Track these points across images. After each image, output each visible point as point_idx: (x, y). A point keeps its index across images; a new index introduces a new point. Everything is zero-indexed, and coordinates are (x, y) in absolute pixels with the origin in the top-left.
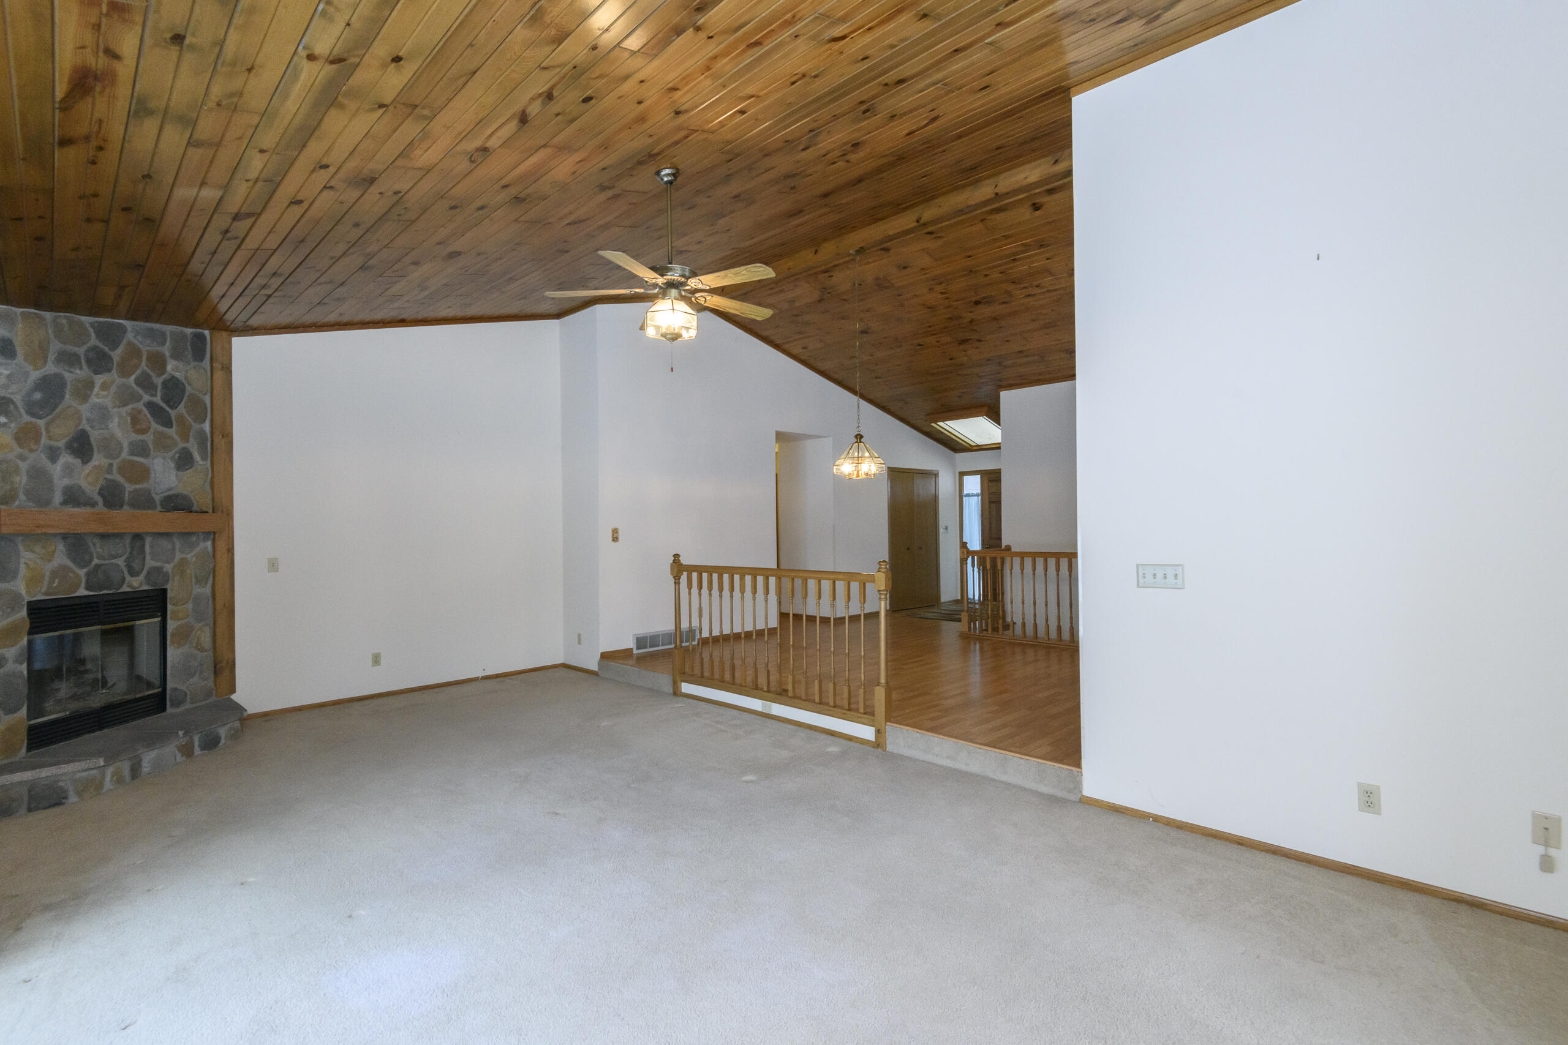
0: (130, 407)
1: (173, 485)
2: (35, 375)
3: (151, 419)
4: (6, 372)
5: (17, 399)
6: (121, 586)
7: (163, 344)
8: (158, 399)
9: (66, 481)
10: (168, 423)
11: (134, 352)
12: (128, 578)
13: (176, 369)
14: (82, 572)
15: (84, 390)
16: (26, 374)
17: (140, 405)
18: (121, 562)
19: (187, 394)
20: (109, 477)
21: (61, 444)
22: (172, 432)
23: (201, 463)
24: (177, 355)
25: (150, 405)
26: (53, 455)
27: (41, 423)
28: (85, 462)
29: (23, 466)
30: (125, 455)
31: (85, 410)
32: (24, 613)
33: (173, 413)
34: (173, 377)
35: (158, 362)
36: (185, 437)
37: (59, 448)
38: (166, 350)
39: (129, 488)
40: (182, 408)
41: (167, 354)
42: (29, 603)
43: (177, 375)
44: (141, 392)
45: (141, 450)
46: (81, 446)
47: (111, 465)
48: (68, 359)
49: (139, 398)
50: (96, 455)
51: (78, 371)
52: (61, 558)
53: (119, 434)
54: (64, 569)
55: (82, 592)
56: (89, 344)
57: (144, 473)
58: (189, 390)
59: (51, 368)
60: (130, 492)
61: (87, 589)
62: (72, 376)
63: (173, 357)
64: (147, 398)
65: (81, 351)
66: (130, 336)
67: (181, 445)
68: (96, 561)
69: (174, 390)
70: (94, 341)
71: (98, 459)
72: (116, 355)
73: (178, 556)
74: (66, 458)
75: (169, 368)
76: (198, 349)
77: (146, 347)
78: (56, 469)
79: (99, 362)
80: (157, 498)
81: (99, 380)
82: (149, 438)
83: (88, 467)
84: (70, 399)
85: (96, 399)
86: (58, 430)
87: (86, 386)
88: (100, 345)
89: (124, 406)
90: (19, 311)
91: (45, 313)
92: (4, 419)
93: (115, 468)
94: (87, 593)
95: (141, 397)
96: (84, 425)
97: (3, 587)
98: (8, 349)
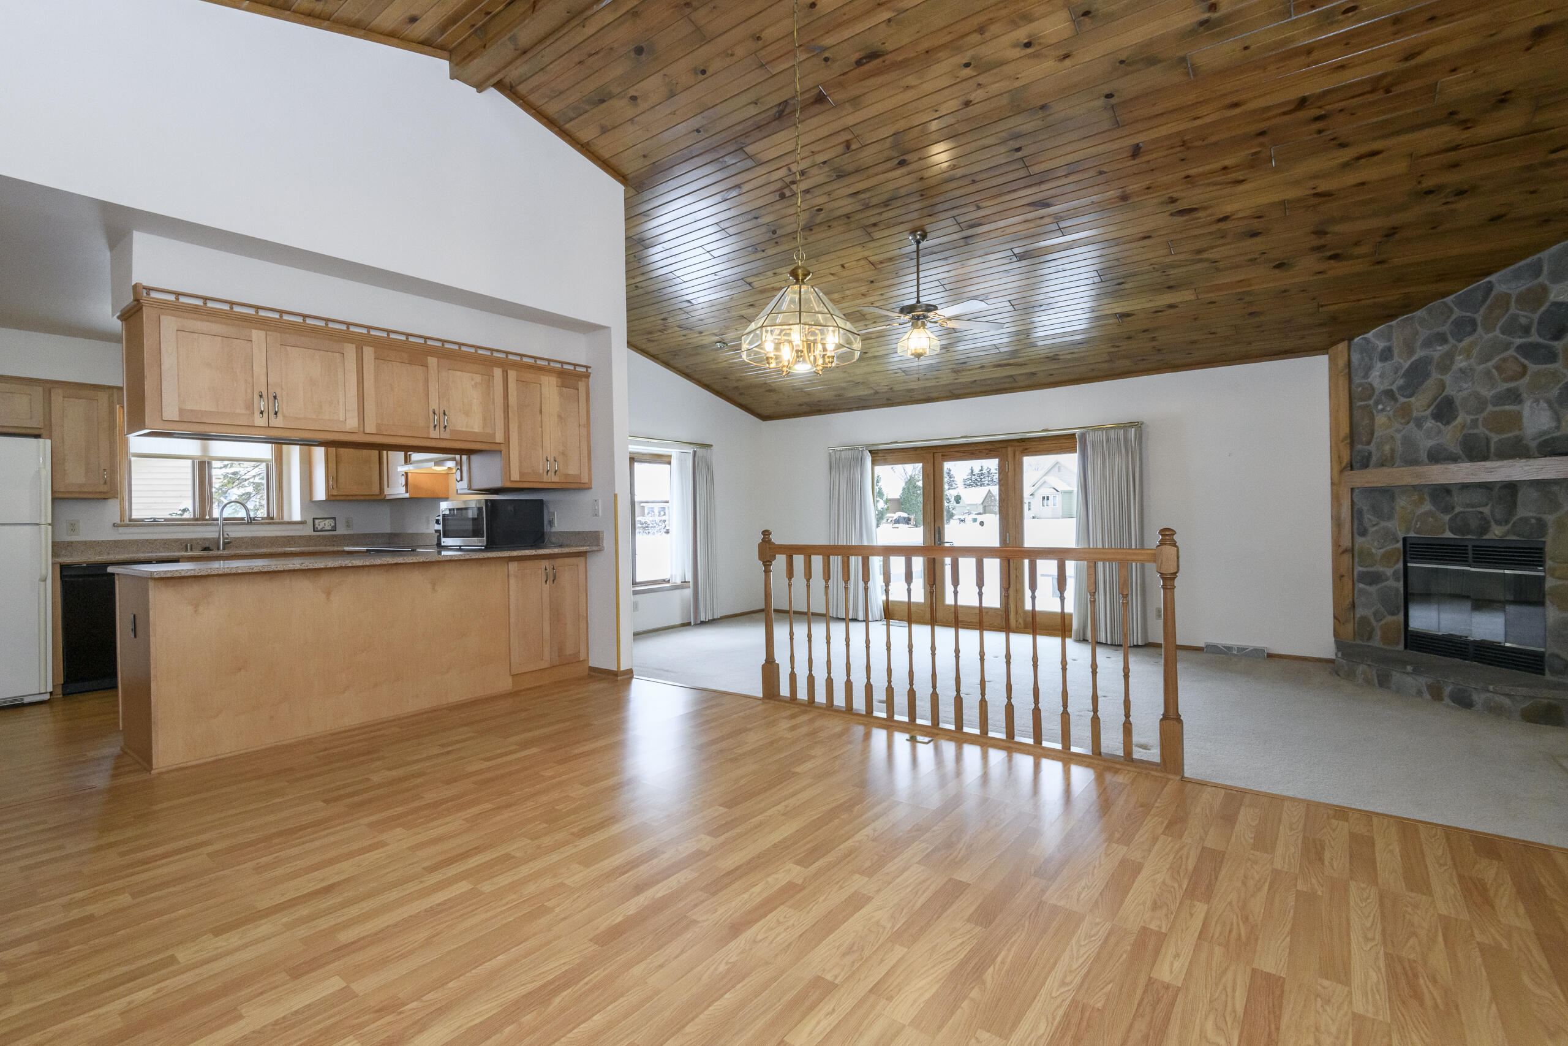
0: (1497, 359)
1: (1550, 428)
2: (1407, 365)
3: (1526, 362)
4: (1383, 372)
5: (1394, 387)
6: (1485, 534)
7: (1541, 273)
8: (1534, 338)
9: (1430, 443)
10: (1552, 359)
11: (1504, 301)
12: (1493, 527)
14: (1447, 518)
15: (1448, 360)
16: (1400, 367)
17: (1511, 352)
18: (1486, 511)
20: (1473, 432)
21: (1427, 413)
22: (1558, 366)
25: (1523, 349)
26: (1420, 423)
27: (1412, 400)
28: (1448, 423)
29: (1398, 436)
30: (1490, 407)
31: (1448, 378)
32: (1400, 545)
33: (1558, 345)
34: (1556, 302)
35: (1533, 297)
37: (1424, 417)
38: (1546, 278)
39: (1495, 438)
41: (1548, 282)
42: (1405, 538)
44: (1509, 338)
45: (1514, 396)
46: (1444, 411)
47: (1475, 421)
48: (1433, 340)
49: (1507, 346)
50: (1459, 413)
51: (1439, 348)
52: (1427, 506)
53: (1482, 388)
54: (1428, 514)
55: (1448, 535)
56: (1453, 317)
57: (1516, 420)
59: (1420, 353)
60: (1495, 443)
61: (1452, 531)
62: (1437, 353)
63: (1555, 281)
64: (1518, 341)
65: (1445, 329)
66: (1499, 288)
68: (1458, 509)
69: (1557, 319)
70: (1457, 313)
71: (1462, 418)
72: (1480, 315)
73: (1565, 507)
74: (1430, 424)
75: (1551, 296)
77: (1518, 288)
78: (1421, 435)
79: (1464, 327)
80: (1533, 445)
81: (1462, 345)
82: (1523, 382)
83: (1450, 427)
84: (1435, 375)
85: (1460, 362)
86: (1420, 403)
87: (1450, 356)
88: (1464, 314)
89: (1487, 361)
90: (1394, 323)
91: (1416, 313)
92: (1380, 407)
93: (1481, 420)
94: (1453, 536)
95: (1511, 343)
96: (1448, 391)
97: (1383, 524)
98: (1386, 355)
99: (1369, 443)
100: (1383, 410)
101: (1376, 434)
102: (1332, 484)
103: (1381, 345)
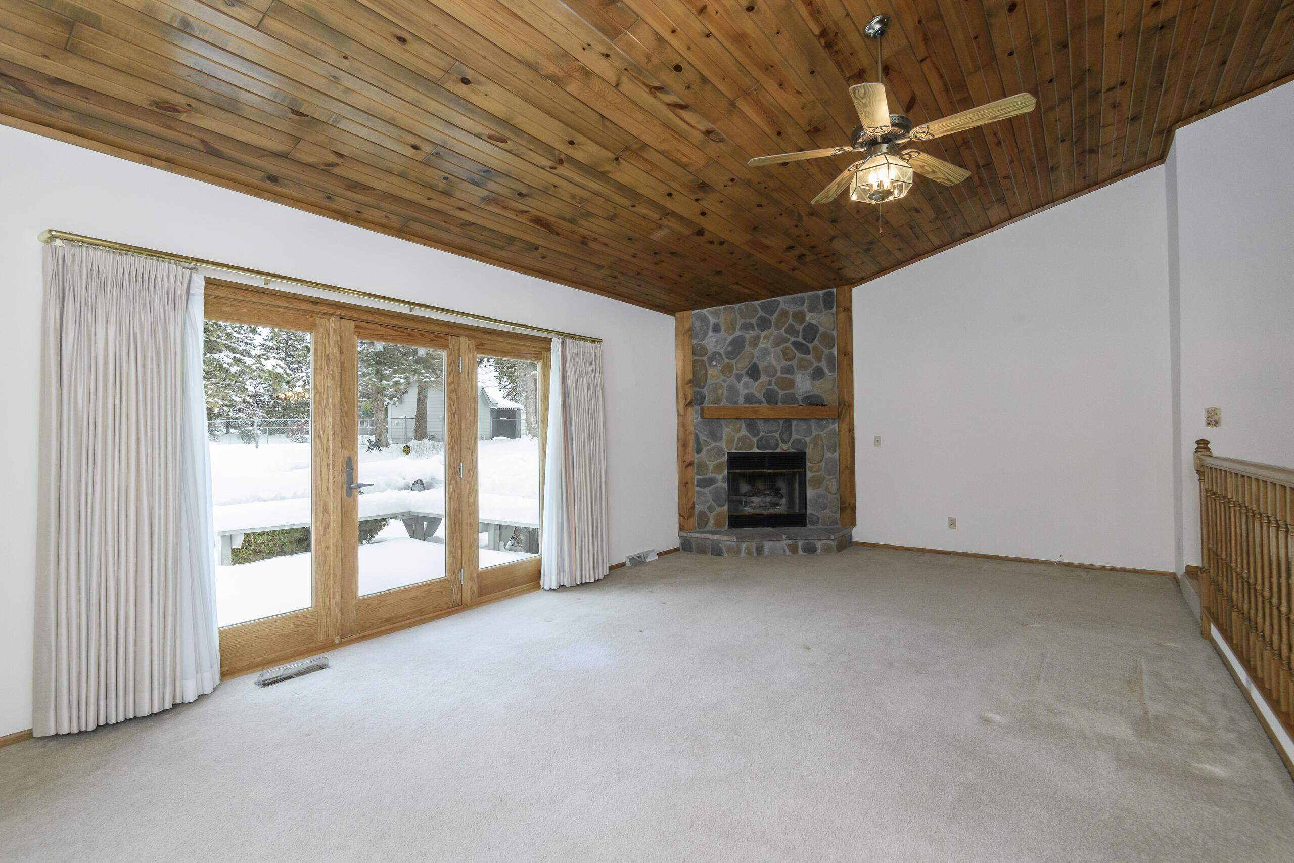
0: (781, 347)
1: (808, 390)
2: (730, 338)
3: (796, 352)
4: (714, 340)
5: (722, 352)
6: (776, 449)
7: (802, 304)
8: (800, 339)
9: (746, 391)
10: (808, 353)
11: (784, 314)
12: (781, 444)
13: (812, 318)
14: (755, 440)
15: (755, 341)
16: (725, 339)
17: (789, 344)
18: (777, 435)
19: (820, 332)
20: (770, 387)
21: (743, 372)
22: (810, 357)
23: (830, 374)
24: (812, 309)
25: (795, 343)
26: (739, 378)
27: (733, 362)
28: (755, 381)
29: (725, 385)
30: (779, 374)
31: (756, 352)
32: (726, 458)
33: (810, 346)
34: (810, 323)
35: (799, 316)
36: (819, 359)
37: (742, 374)
38: (805, 308)
39: (782, 393)
40: (816, 342)
41: (806, 310)
42: (728, 454)
43: (813, 321)
44: (789, 336)
45: (789, 370)
46: (754, 372)
47: (770, 381)
48: (746, 327)
49: (787, 341)
50: (762, 375)
51: (751, 332)
52: (744, 432)
53: (774, 362)
54: (744, 437)
55: (755, 450)
56: (758, 316)
57: (791, 384)
58: (821, 329)
59: (738, 333)
60: (782, 396)
61: (758, 448)
62: (749, 335)
63: (809, 311)
64: (793, 339)
65: (754, 321)
66: (782, 306)
67: (816, 364)
68: (762, 434)
69: (811, 331)
70: (761, 313)
71: (763, 378)
72: (773, 319)
73: (814, 433)
74: (745, 379)
75: (808, 318)
76: (828, 302)
77: (791, 309)
78: (740, 386)
79: (764, 324)
80: (800, 398)
81: (763, 334)
82: (794, 363)
83: (757, 383)
84: (747, 348)
85: (762, 345)
86: (741, 365)
87: (757, 339)
88: (764, 315)
89: (778, 346)
90: (722, 308)
91: (734, 305)
92: (714, 363)
93: (773, 382)
94: (758, 451)
95: (789, 340)
96: (755, 360)
97: (714, 444)
98: (716, 328)
99: (704, 387)
100: (715, 365)
101: (709, 382)
102: (678, 415)
103: (712, 320)
